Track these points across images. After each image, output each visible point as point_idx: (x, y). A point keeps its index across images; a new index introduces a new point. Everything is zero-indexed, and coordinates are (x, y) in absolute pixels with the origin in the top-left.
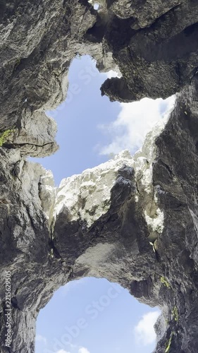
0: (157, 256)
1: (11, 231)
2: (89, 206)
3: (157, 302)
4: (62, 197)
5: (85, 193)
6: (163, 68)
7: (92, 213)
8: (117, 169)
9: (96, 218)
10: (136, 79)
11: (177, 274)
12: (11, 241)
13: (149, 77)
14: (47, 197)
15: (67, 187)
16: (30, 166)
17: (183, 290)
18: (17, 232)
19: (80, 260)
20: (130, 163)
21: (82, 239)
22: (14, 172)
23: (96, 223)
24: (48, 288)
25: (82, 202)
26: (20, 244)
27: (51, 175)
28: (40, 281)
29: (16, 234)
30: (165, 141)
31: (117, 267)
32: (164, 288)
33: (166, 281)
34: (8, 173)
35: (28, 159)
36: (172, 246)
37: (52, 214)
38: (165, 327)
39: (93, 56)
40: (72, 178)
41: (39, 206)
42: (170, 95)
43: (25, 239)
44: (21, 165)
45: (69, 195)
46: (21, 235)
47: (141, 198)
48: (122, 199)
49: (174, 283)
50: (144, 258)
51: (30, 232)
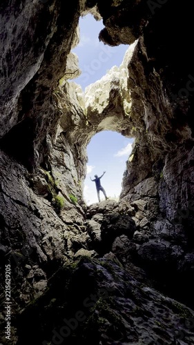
0: (131, 120)
1: (71, 118)
2: (100, 102)
3: (132, 137)
4: (88, 98)
5: (98, 96)
7: (102, 105)
8: (111, 80)
9: (104, 107)
11: (139, 125)
12: (72, 122)
14: (81, 99)
15: (89, 92)
16: (70, 86)
17: (141, 131)
18: (73, 118)
19: (100, 125)
21: (100, 117)
22: (65, 90)
23: (105, 109)
24: (89, 137)
25: (97, 100)
26: (75, 122)
27: (80, 87)
28: (86, 135)
29: (73, 119)
31: (115, 126)
32: (134, 131)
33: (134, 129)
34: (62, 91)
35: (68, 81)
36: (137, 115)
37: (85, 107)
38: (135, 145)
40: (90, 87)
41: (79, 105)
43: (77, 120)
44: (67, 85)
45: (90, 97)
46: (75, 119)
47: (124, 94)
48: (115, 96)
49: (137, 129)
50: (125, 121)
51: (78, 117)
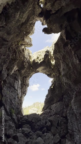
0: (53, 69)
1: (23, 64)
2: (39, 59)
3: (52, 78)
5: (38, 56)
6: (58, 25)
7: (40, 60)
8: (46, 51)
9: (41, 61)
10: (51, 28)
11: (56, 73)
12: (23, 66)
13: (54, 28)
14: (30, 56)
15: (35, 54)
16: (26, 50)
17: (57, 76)
18: (25, 64)
19: (38, 69)
20: (49, 49)
21: (38, 66)
22: (23, 51)
23: (41, 62)
24: (31, 74)
25: (38, 58)
26: (25, 66)
27: (31, 52)
28: (30, 73)
29: (24, 64)
30: (56, 44)
31: (45, 71)
32: (54, 75)
34: (22, 51)
36: (56, 67)
37: (32, 60)
38: (53, 82)
39: (41, 21)
40: (36, 52)
41: (29, 59)
42: (58, 33)
44: (25, 49)
45: (35, 56)
46: (26, 64)
47: (51, 57)
48: (46, 57)
49: (56, 74)
50: (50, 70)
51: (27, 64)
